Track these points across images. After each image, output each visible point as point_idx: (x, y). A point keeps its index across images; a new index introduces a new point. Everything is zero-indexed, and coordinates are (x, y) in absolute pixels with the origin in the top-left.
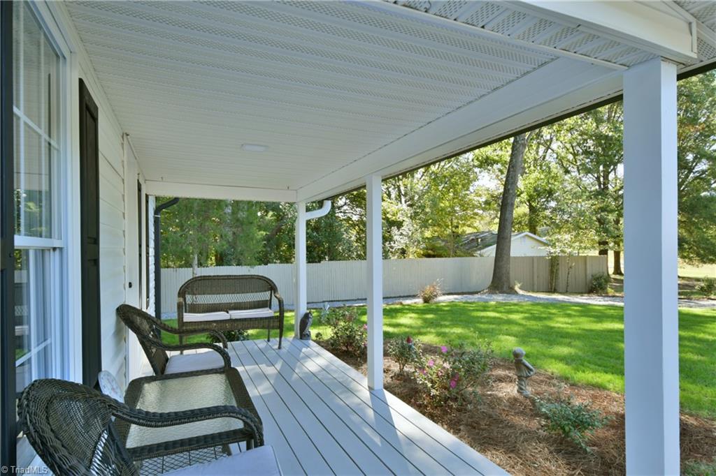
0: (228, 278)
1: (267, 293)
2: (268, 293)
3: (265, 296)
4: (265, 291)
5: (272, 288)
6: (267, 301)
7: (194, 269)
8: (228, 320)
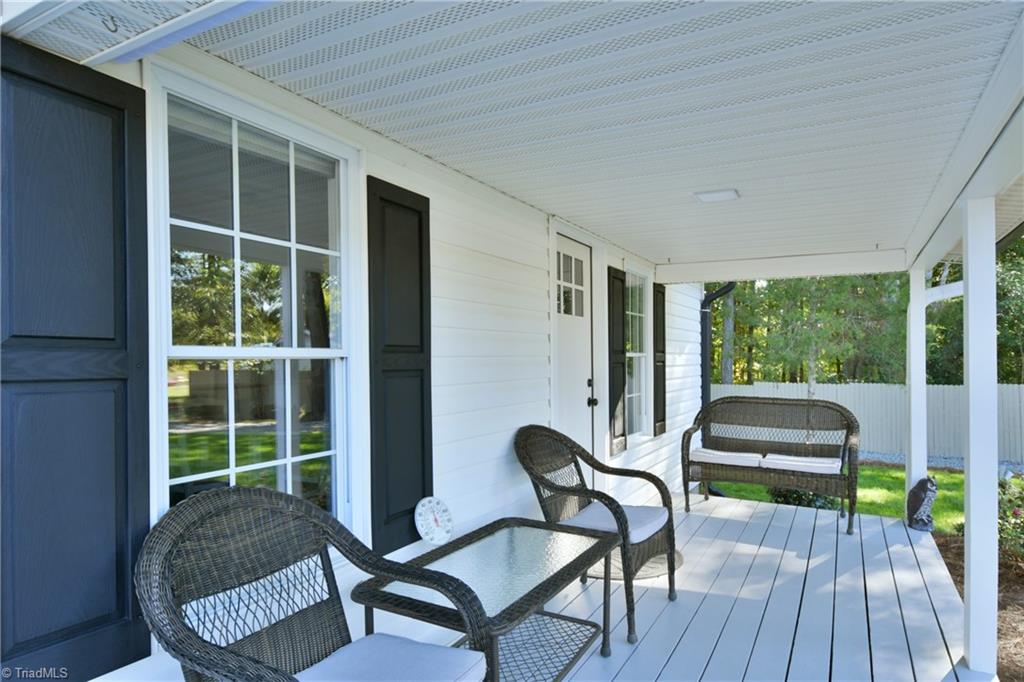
0: (774, 402)
1: (840, 432)
2: (842, 434)
3: (836, 437)
4: (836, 429)
5: (850, 426)
6: (840, 446)
7: (810, 386)
8: (756, 468)
